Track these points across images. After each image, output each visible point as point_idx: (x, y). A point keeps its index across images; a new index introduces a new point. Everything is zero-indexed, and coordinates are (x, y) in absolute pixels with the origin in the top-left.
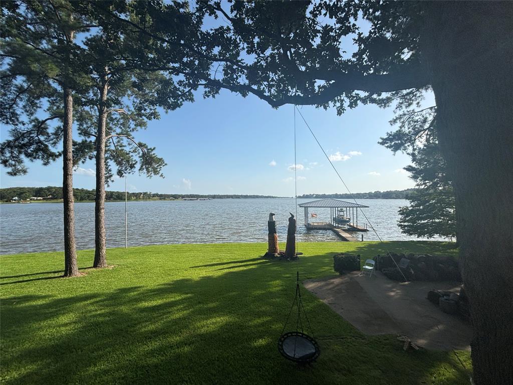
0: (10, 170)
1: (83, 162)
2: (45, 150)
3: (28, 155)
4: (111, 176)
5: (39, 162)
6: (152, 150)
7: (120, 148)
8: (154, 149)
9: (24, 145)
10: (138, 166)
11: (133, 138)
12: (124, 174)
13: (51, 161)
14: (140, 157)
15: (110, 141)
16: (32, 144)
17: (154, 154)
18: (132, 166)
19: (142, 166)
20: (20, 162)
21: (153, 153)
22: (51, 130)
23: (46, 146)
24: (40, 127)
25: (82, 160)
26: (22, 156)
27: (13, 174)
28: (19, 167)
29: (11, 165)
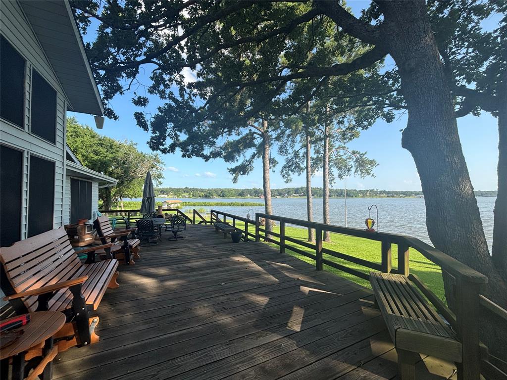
0: (285, 180)
1: (317, 171)
2: (298, 166)
3: (292, 171)
4: (334, 179)
5: (296, 174)
6: (364, 155)
7: (339, 158)
8: (365, 153)
9: (290, 165)
10: (353, 169)
11: (348, 149)
12: (343, 177)
13: (301, 172)
14: (354, 162)
15: (332, 154)
16: (293, 165)
17: (366, 158)
18: (349, 170)
19: (357, 169)
20: (289, 175)
21: (364, 157)
22: (301, 155)
23: (299, 164)
24: (296, 154)
25: (317, 169)
26: (290, 172)
27: (286, 182)
28: (289, 178)
29: (286, 177)
